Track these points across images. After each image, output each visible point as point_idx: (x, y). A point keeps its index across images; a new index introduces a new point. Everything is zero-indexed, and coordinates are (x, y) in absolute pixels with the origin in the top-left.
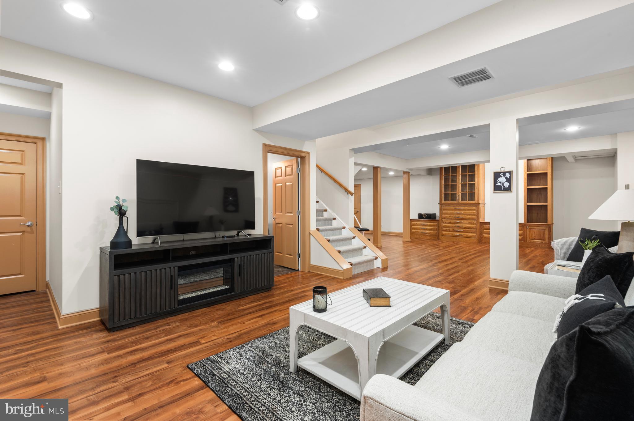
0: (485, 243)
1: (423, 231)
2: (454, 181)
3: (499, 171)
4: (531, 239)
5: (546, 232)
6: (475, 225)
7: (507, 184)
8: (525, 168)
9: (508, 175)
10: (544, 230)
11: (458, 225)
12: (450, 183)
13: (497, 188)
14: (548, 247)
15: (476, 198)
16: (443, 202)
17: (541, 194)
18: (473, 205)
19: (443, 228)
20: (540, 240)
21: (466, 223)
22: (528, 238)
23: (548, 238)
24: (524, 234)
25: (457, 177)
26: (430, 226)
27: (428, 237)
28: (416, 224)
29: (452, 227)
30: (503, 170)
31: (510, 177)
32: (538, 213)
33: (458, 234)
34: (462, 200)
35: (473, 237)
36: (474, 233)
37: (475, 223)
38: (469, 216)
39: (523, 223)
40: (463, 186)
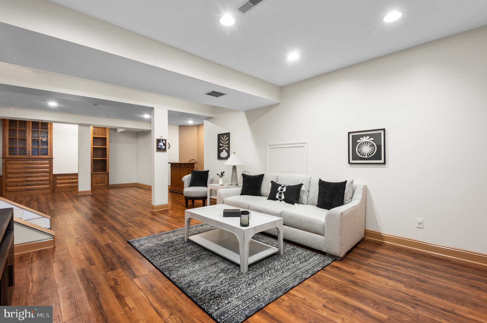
0: (58, 192)
3: (159, 138)
4: (96, 184)
5: (106, 177)
6: (48, 178)
7: (164, 147)
9: (164, 142)
10: (104, 176)
11: (29, 179)
12: (17, 137)
13: (159, 149)
14: (107, 187)
15: (49, 153)
16: (7, 156)
18: (47, 159)
19: (8, 184)
20: (102, 183)
21: (38, 177)
23: (107, 182)
25: (27, 131)
29: (20, 182)
30: (161, 138)
31: (165, 143)
33: (28, 187)
34: (33, 154)
35: (46, 189)
36: (47, 185)
37: (48, 175)
38: (41, 170)
40: (35, 141)
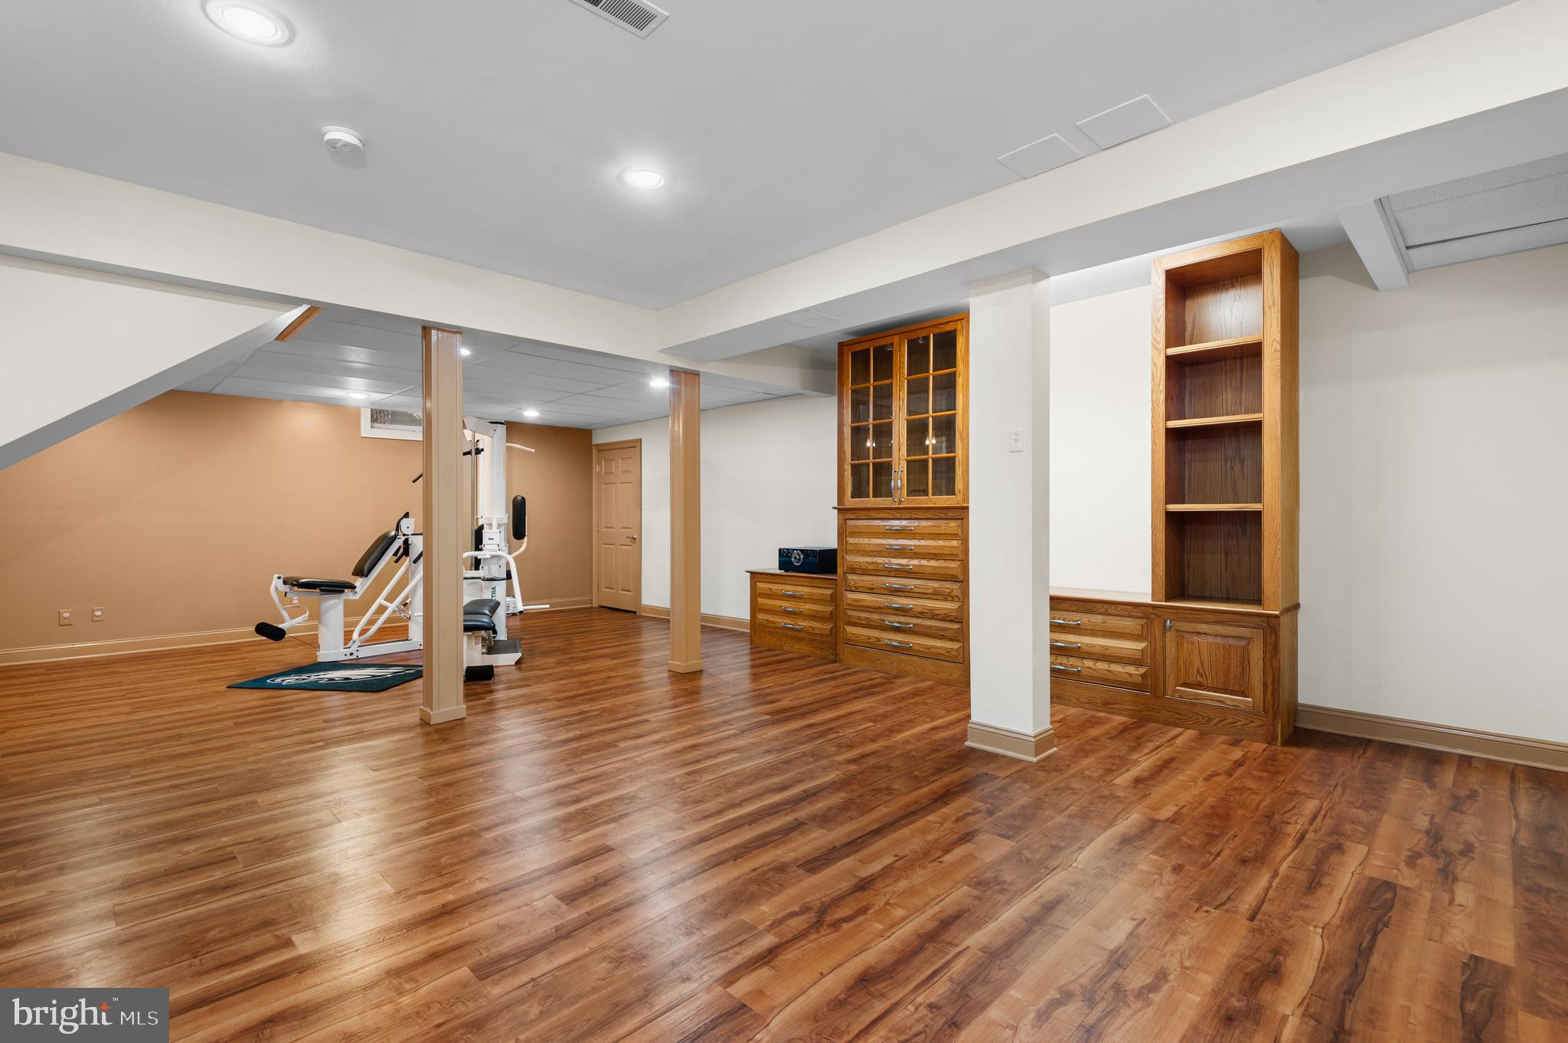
1: (788, 622)
2: (884, 409)
4: (1185, 685)
5: (1257, 653)
8: (1157, 330)
10: (1243, 643)
11: (900, 601)
12: (871, 420)
14: (1261, 731)
15: (958, 483)
16: (851, 502)
17: (1242, 461)
18: (951, 514)
19: (850, 613)
20: (1225, 691)
21: (923, 595)
22: (1171, 681)
23: (1265, 684)
24: (1153, 657)
25: (895, 390)
26: (812, 600)
27: (804, 648)
28: (768, 592)
29: (877, 609)
32: (1226, 554)
33: (896, 638)
34: (912, 492)
35: (949, 659)
36: (951, 640)
37: (955, 593)
38: (933, 563)
39: (1148, 600)
40: (917, 431)
